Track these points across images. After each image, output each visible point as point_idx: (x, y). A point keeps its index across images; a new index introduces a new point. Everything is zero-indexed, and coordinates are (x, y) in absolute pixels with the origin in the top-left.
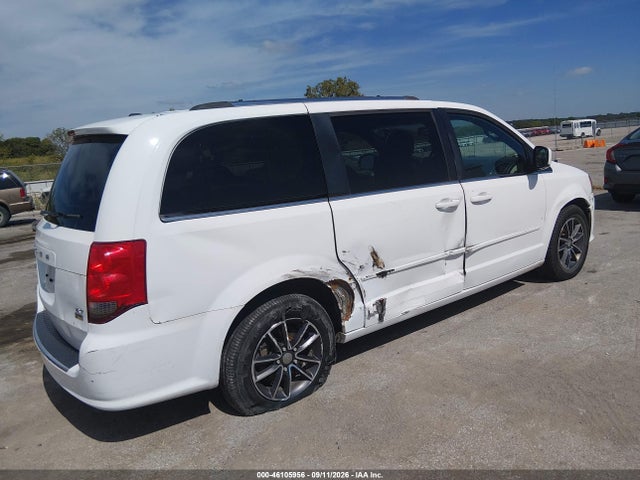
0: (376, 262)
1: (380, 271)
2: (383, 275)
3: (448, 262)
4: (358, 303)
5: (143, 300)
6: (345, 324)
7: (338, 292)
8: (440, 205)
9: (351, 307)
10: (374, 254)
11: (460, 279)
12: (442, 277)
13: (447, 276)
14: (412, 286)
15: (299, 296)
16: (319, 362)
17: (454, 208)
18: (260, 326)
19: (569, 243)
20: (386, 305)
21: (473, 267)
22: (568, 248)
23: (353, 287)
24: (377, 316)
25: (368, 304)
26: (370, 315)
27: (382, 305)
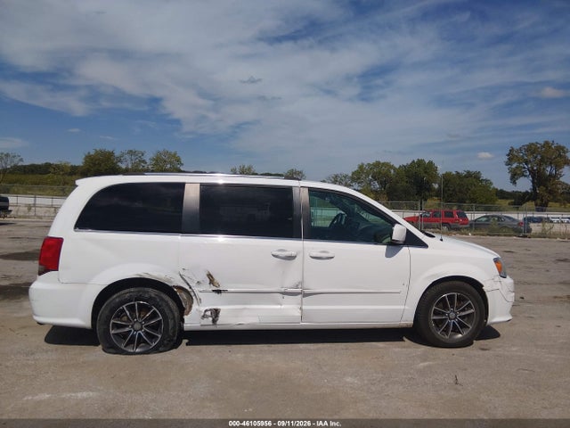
0: (212, 281)
1: (215, 288)
2: (219, 292)
3: (285, 296)
4: (195, 306)
5: (56, 269)
6: (185, 317)
7: (183, 296)
8: (274, 253)
9: (191, 307)
10: (210, 276)
11: (298, 313)
12: (279, 307)
13: (283, 307)
14: (248, 306)
15: (150, 290)
16: (160, 336)
17: (291, 258)
18: (117, 300)
19: (452, 315)
20: (220, 314)
21: (311, 306)
22: (451, 319)
23: (192, 294)
24: (211, 319)
25: (203, 309)
26: (204, 317)
27: (216, 313)
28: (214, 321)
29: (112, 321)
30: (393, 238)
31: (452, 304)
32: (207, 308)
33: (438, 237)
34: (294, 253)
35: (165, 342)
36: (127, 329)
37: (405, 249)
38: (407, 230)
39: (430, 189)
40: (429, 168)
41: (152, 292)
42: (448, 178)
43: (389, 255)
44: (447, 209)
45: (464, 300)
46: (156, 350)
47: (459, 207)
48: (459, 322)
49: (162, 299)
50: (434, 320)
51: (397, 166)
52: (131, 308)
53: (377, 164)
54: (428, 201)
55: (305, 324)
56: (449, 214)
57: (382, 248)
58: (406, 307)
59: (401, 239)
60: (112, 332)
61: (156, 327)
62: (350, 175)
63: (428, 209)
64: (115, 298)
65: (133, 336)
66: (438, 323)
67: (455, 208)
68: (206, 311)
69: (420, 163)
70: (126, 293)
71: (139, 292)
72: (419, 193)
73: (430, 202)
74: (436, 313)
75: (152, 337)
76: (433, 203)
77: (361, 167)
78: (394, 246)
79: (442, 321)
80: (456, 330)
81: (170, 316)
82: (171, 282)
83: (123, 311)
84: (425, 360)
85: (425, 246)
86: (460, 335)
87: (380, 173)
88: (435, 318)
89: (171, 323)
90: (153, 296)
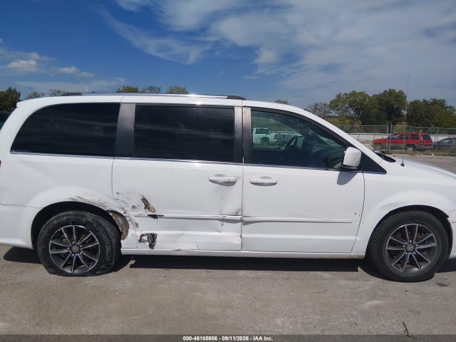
0: (147, 206)
1: (150, 213)
2: (155, 217)
3: (225, 223)
4: (131, 231)
6: (122, 241)
7: (119, 221)
8: (212, 178)
9: (127, 232)
10: (144, 200)
11: (238, 241)
12: (218, 234)
13: (222, 234)
14: (186, 232)
16: (97, 261)
17: (230, 184)
18: (55, 222)
19: (410, 248)
20: (157, 239)
21: (251, 234)
22: (407, 252)
23: (128, 219)
24: (148, 244)
25: (139, 234)
26: (141, 241)
27: (153, 238)
28: (151, 246)
29: (51, 242)
30: (344, 163)
31: (412, 236)
32: (143, 233)
33: (399, 161)
34: (232, 179)
35: (102, 267)
36: (65, 251)
37: (359, 175)
38: (363, 155)
39: (399, 115)
40: (399, 97)
41: (90, 217)
42: (415, 105)
43: (341, 181)
44: (414, 132)
45: (426, 232)
46: (93, 273)
47: (425, 130)
48: (417, 256)
49: (99, 225)
50: (389, 251)
51: (371, 96)
52: (69, 231)
53: (354, 94)
54: (397, 125)
55: (246, 252)
56: (415, 137)
57: (334, 175)
58: (358, 238)
59: (354, 165)
60: (51, 252)
61: (93, 251)
62: (329, 103)
63: (396, 133)
64: (54, 220)
65: (71, 259)
66: (393, 255)
67: (421, 131)
68: (142, 236)
69: (391, 92)
70: (64, 216)
71: (76, 215)
72: (389, 119)
73: (398, 126)
74: (392, 243)
75: (89, 261)
76: (402, 127)
77: (339, 96)
78: (347, 172)
79: (398, 253)
80: (412, 263)
81: (107, 242)
82: (105, 207)
83: (61, 233)
84: (373, 298)
85: (383, 171)
86: (416, 269)
87: (355, 101)
88: (389, 249)
89: (108, 249)
90: (90, 220)
